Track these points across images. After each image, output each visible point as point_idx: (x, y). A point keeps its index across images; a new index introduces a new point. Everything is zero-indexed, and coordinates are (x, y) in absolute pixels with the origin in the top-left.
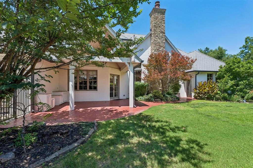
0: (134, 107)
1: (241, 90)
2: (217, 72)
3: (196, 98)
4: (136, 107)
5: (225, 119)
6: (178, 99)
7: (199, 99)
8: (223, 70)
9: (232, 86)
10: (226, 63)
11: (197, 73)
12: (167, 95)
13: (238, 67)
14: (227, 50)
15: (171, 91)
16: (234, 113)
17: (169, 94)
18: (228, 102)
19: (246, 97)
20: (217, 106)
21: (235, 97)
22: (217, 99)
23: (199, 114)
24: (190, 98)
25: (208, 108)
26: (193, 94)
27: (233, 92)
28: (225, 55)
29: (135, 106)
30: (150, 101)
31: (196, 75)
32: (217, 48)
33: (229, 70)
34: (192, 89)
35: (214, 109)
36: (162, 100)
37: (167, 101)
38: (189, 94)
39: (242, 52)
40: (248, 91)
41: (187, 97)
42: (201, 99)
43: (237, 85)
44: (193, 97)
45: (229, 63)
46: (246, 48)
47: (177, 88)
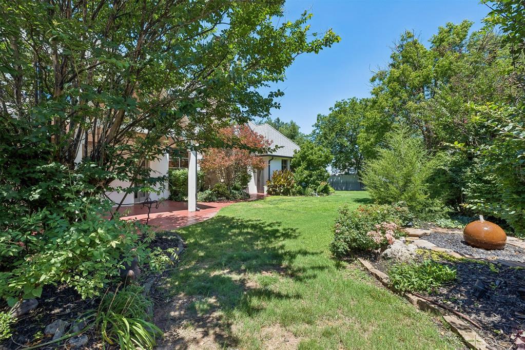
0: (197, 210)
1: (314, 182)
2: (292, 158)
3: (269, 193)
4: (199, 211)
5: (303, 212)
6: (248, 195)
7: (273, 195)
8: (298, 155)
9: (306, 177)
10: (301, 147)
11: (271, 158)
12: (234, 191)
13: (312, 154)
14: (300, 127)
15: (238, 184)
16: (310, 206)
17: (236, 189)
18: (303, 197)
19: (317, 190)
20: (294, 201)
21: (309, 190)
22: (294, 194)
23: (281, 209)
24: (262, 194)
25: (288, 204)
26: (266, 188)
27: (307, 183)
28: (298, 133)
29: (199, 209)
30: (211, 201)
31: (269, 161)
32: (289, 122)
33: (304, 157)
34: (265, 182)
35: (292, 204)
36: (228, 199)
37: (235, 199)
38: (261, 188)
39: (314, 131)
40: (319, 182)
41: (258, 192)
42: (277, 194)
43: (311, 176)
44: (265, 193)
45: (304, 148)
46: (317, 127)
47: (245, 180)
